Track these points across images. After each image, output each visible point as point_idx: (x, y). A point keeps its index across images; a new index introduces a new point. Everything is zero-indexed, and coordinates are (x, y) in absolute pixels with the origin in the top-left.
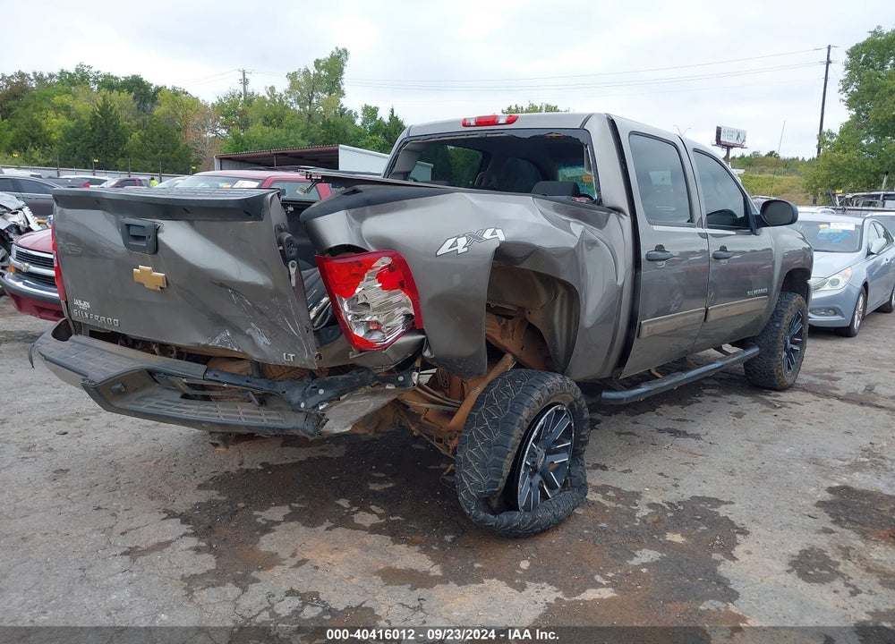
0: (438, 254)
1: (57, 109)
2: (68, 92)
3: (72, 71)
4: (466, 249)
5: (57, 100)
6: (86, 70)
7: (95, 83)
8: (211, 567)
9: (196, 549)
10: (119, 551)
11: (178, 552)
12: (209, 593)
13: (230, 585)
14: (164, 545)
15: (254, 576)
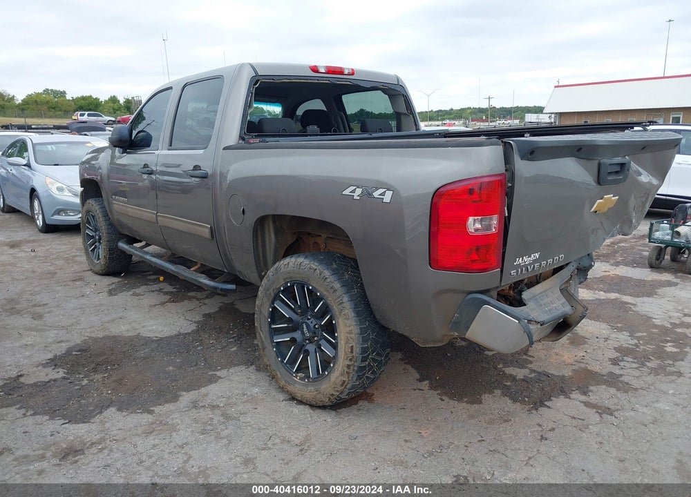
8: (604, 387)
9: (585, 393)
10: (609, 417)
11: (593, 398)
12: (635, 383)
13: (621, 379)
14: (587, 404)
15: (605, 374)
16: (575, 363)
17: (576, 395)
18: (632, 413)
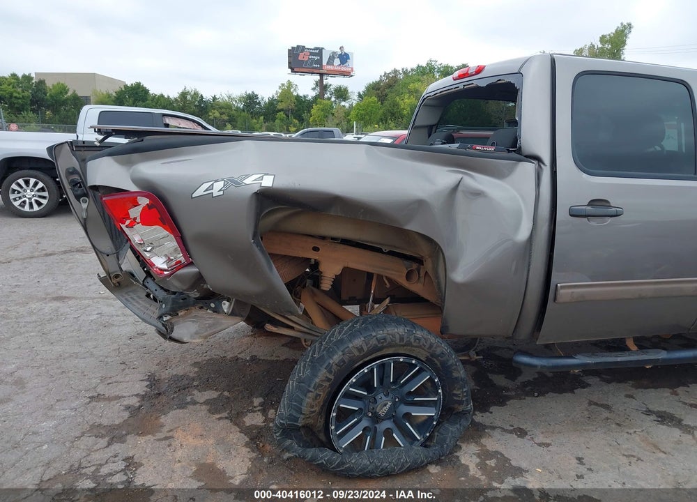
0: (193, 196)
1: (411, 92)
2: (419, 80)
3: (424, 65)
4: (221, 193)
5: (411, 86)
6: (433, 63)
7: (438, 72)
8: (117, 422)
9: (128, 408)
10: (91, 395)
11: (117, 406)
12: (88, 441)
13: (107, 439)
14: (118, 398)
15: (128, 437)
16: (171, 434)
17: (135, 402)
18: (73, 405)
